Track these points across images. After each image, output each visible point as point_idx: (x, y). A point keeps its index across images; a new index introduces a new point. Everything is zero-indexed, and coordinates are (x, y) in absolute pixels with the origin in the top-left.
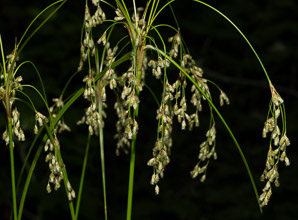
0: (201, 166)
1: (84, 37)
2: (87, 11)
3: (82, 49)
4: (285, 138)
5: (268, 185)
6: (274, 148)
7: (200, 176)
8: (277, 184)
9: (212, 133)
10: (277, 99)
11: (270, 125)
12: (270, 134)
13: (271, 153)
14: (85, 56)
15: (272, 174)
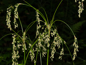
0: (61, 56)
1: (37, 31)
2: (37, 25)
3: (36, 33)
4: (77, 46)
5: (75, 56)
6: (75, 48)
7: (60, 58)
8: (76, 55)
9: (63, 49)
10: (76, 39)
11: (75, 43)
12: (74, 45)
13: (75, 49)
14: (37, 35)
15: (75, 53)
